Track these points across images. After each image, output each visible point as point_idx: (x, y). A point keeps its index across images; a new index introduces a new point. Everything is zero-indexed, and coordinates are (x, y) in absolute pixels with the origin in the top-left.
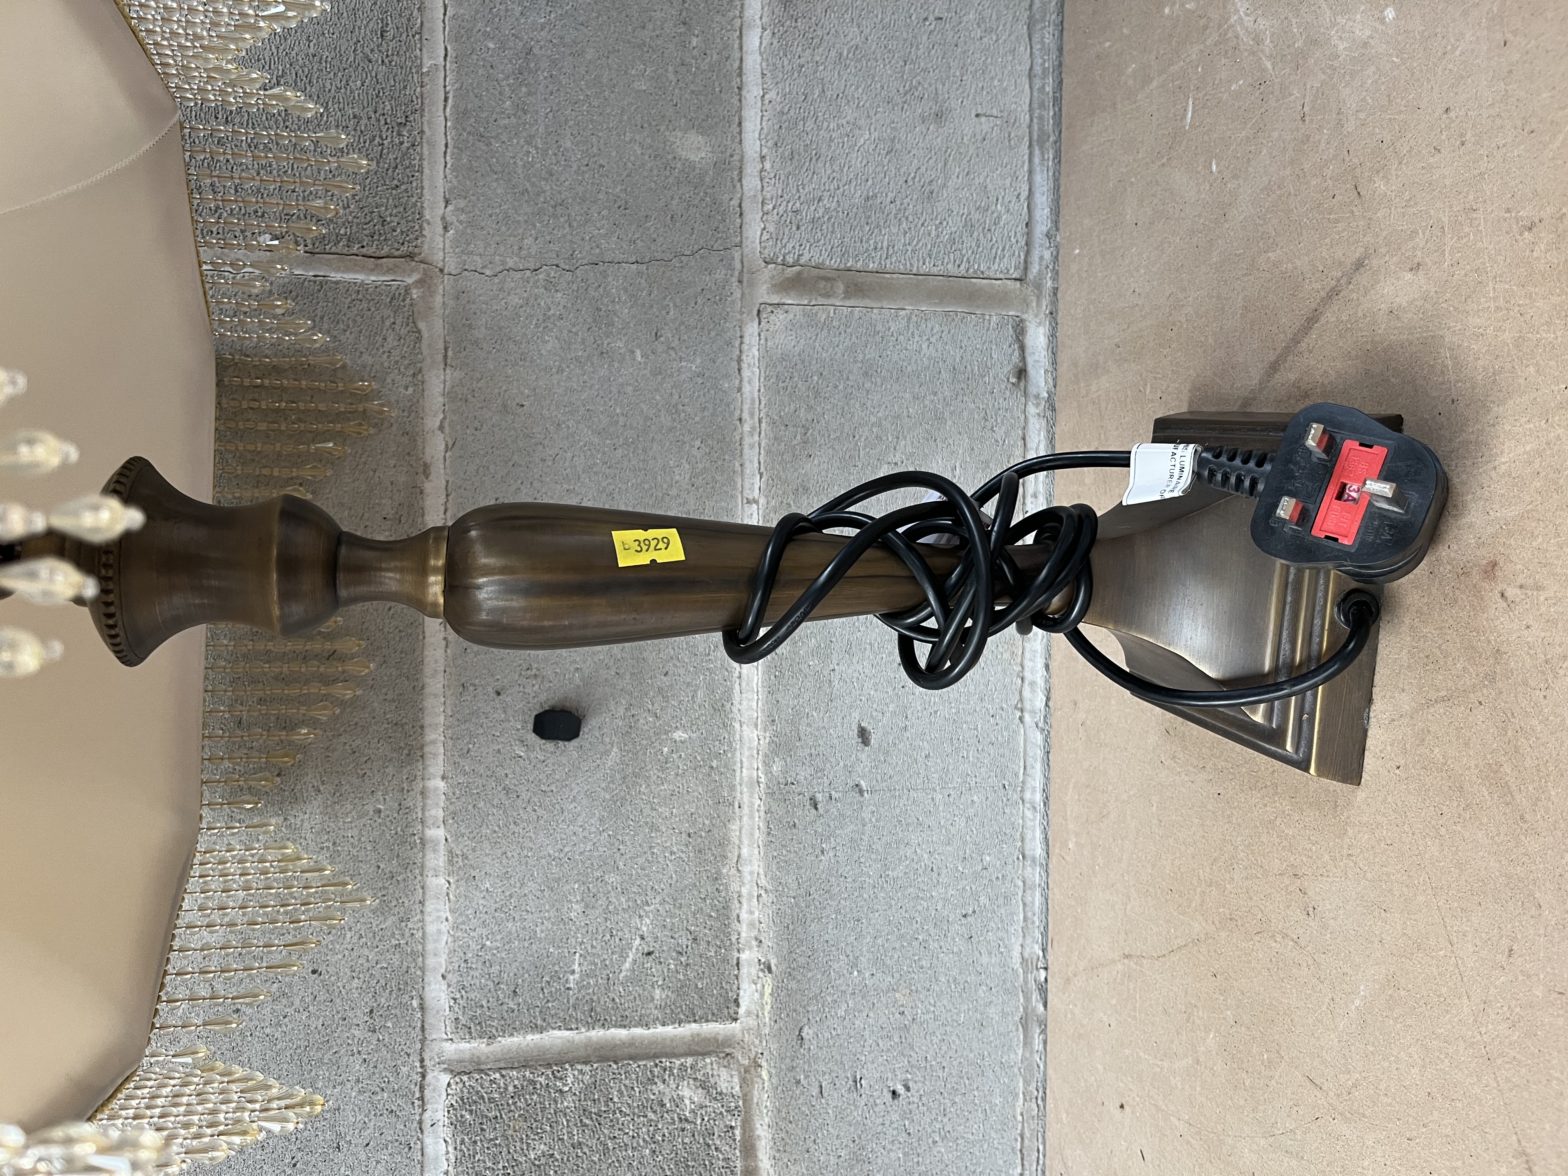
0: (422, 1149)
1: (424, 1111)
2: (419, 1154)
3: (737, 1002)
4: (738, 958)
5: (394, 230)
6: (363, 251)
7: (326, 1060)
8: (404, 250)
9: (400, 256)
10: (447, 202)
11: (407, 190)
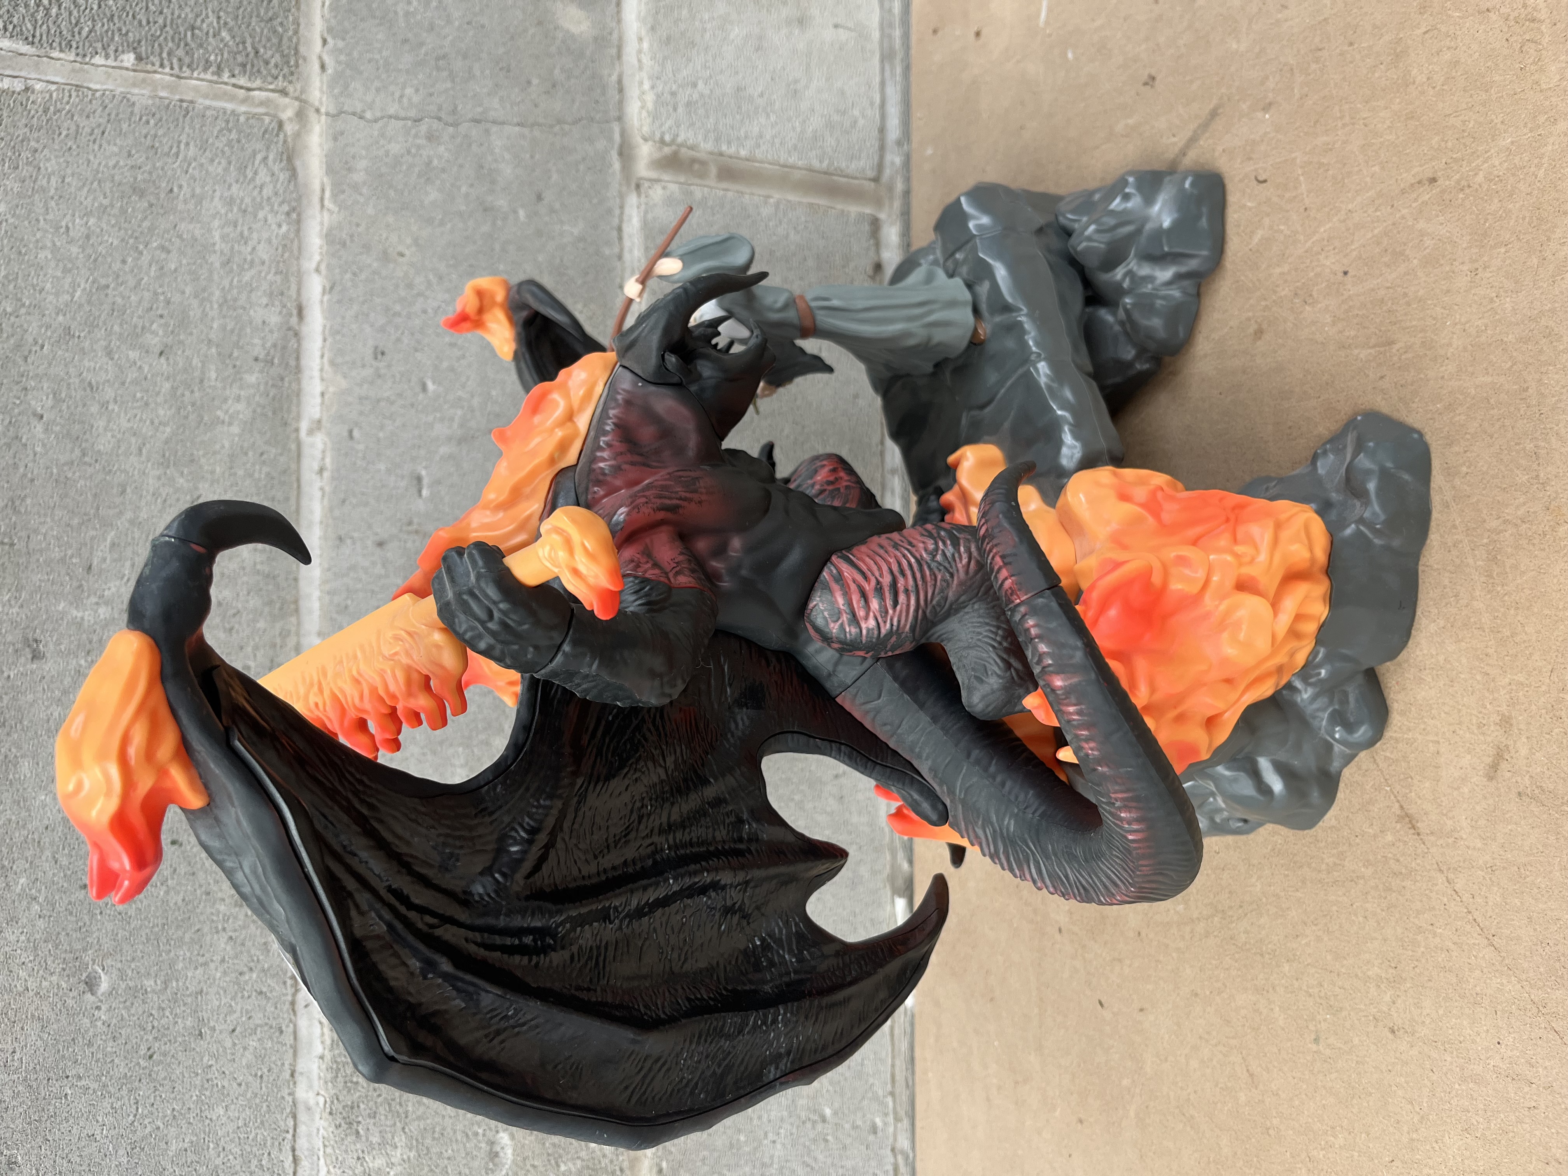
0: (295, 1033)
2: (292, 1038)
5: (267, 63)
6: (233, 81)
7: (187, 938)
8: (280, 83)
9: (273, 91)
10: (325, 42)
11: (281, 24)
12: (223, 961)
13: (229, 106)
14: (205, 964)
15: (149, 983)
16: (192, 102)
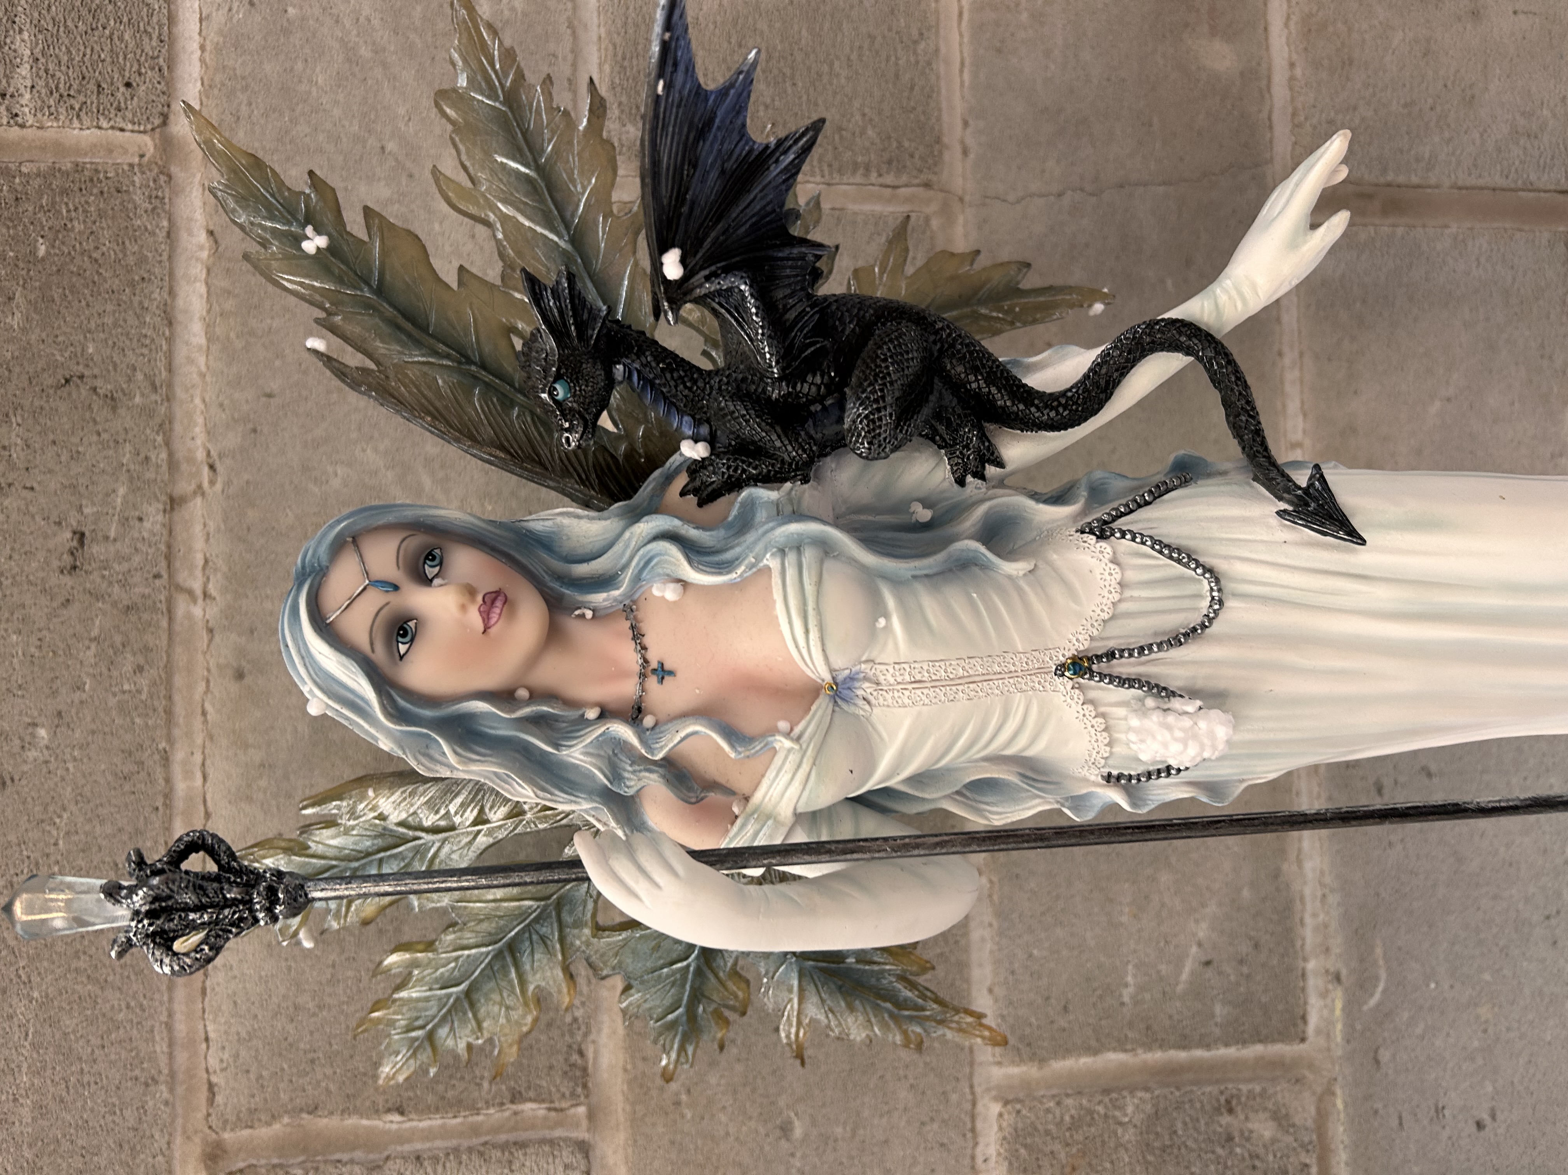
1: (976, 1144)
3: (1304, 1018)
4: (1304, 970)
5: (912, 156)
6: (881, 180)
7: (872, 1086)
8: (923, 177)
9: (918, 185)
10: (966, 124)
11: (924, 113)
12: (905, 1109)
13: (878, 208)
14: (888, 1112)
15: (839, 1130)
16: (842, 209)
